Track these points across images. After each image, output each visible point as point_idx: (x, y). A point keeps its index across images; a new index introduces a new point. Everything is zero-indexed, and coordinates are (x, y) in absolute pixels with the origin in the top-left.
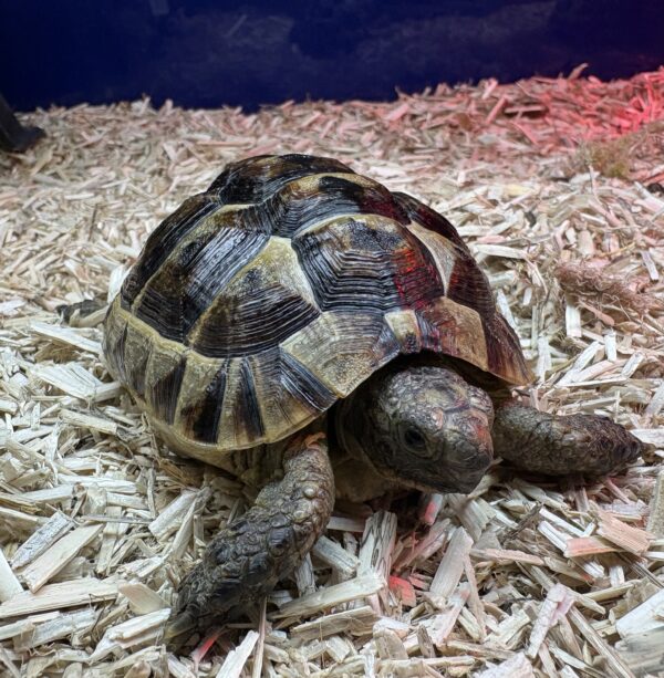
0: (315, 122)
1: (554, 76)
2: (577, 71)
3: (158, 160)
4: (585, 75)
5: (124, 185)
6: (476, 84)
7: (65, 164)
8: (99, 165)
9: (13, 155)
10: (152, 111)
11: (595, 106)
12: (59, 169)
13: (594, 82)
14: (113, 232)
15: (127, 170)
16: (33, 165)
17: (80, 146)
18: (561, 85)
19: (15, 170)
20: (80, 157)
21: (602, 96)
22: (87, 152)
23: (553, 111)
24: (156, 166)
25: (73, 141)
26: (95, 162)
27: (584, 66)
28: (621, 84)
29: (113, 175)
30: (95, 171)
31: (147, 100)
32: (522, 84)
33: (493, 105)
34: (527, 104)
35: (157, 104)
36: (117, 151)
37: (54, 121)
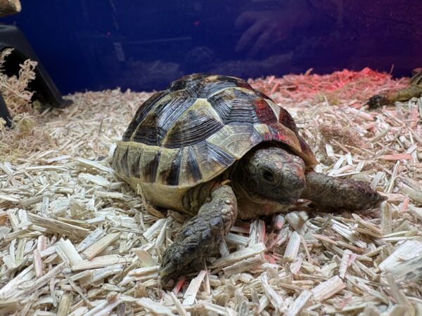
1: (298, 74)
2: (308, 72)
3: (126, 108)
4: (312, 73)
5: (111, 119)
6: (265, 78)
7: (84, 113)
8: (99, 112)
9: (59, 109)
10: (121, 93)
11: (317, 86)
12: (81, 115)
13: (316, 76)
14: (109, 132)
15: (112, 113)
16: (68, 114)
17: (90, 105)
18: (302, 77)
19: (60, 116)
20: (90, 110)
21: (320, 81)
22: (93, 108)
23: (300, 88)
24: (126, 111)
25: (87, 104)
26: (97, 111)
27: (311, 69)
28: (328, 76)
29: (105, 116)
30: (97, 115)
31: (119, 89)
32: (285, 77)
33: (273, 86)
34: (289, 85)
35: (123, 91)
36: (107, 108)
37: (77, 98)
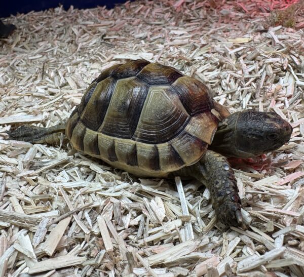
0: (141, 10)
3: (70, 36)
5: (56, 50)
7: (27, 41)
8: (43, 41)
10: (65, 12)
12: (25, 44)
14: (52, 74)
15: (56, 42)
17: (33, 32)
19: (4, 46)
20: (34, 37)
22: (36, 35)
24: (69, 39)
25: (29, 30)
26: (41, 39)
29: (50, 45)
30: (41, 44)
31: (62, 6)
35: (66, 8)
36: (50, 33)
37: (19, 21)
